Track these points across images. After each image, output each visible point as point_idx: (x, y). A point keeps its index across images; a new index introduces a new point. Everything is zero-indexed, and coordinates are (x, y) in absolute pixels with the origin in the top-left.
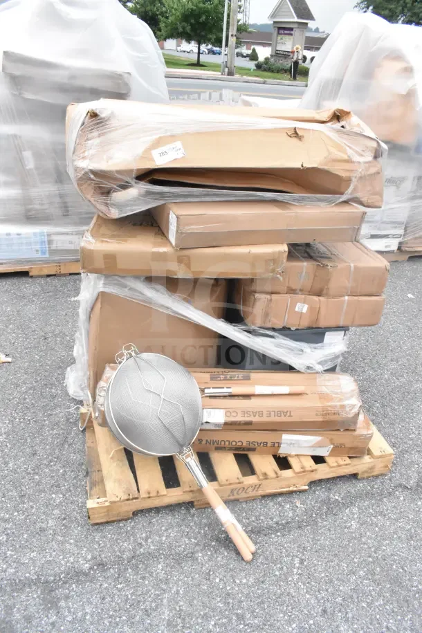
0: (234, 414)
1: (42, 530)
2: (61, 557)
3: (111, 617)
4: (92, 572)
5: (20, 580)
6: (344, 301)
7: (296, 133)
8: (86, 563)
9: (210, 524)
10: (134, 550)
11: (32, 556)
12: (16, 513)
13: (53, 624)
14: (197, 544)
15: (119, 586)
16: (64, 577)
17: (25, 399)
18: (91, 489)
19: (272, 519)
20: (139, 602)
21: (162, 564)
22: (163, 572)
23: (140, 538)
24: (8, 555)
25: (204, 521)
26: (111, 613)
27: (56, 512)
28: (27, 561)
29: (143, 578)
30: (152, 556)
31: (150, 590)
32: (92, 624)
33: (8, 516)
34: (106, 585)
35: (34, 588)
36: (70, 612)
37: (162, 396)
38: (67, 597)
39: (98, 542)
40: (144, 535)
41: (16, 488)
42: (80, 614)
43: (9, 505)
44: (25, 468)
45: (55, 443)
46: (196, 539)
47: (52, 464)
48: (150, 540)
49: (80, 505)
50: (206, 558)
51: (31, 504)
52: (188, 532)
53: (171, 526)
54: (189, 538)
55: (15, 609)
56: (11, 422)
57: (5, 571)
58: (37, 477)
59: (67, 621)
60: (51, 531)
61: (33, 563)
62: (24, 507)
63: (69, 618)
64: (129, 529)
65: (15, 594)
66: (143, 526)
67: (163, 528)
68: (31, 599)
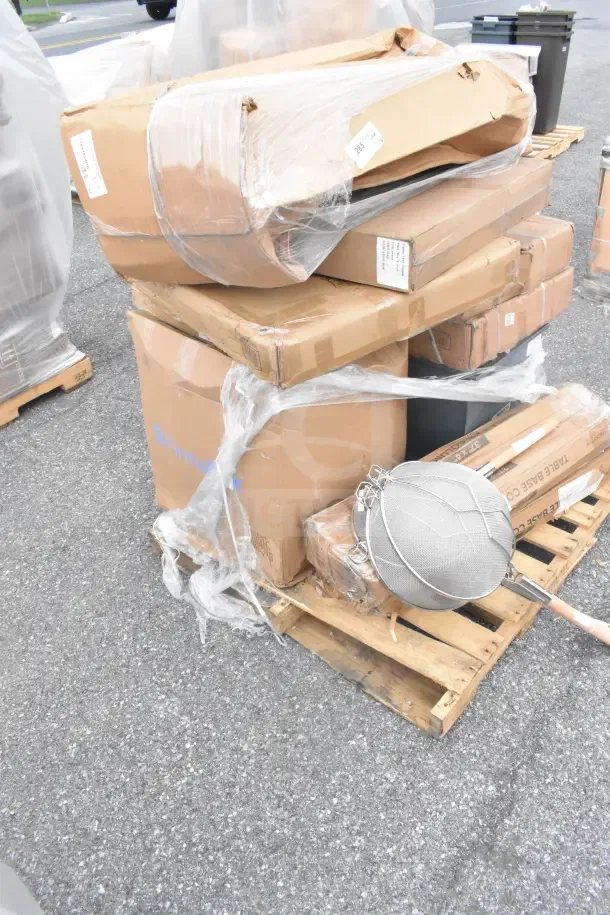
0: (516, 493)
1: (392, 792)
2: (453, 804)
3: (581, 817)
4: (504, 791)
5: (443, 869)
6: (542, 291)
7: (469, 70)
8: (487, 786)
9: (551, 643)
10: (515, 731)
11: (421, 832)
12: (335, 801)
13: (539, 879)
14: (563, 675)
15: (548, 781)
16: (483, 822)
17: (147, 651)
18: (388, 700)
19: (596, 596)
20: (586, 779)
21: (558, 722)
22: (569, 729)
23: (505, 712)
24: (392, 855)
25: (542, 644)
26: (577, 814)
27: (379, 759)
28: (423, 842)
29: (561, 751)
30: (540, 722)
31: (581, 758)
32: (574, 841)
33: (329, 812)
34: (536, 791)
35: (470, 863)
36: (538, 851)
37: (481, 510)
38: (517, 839)
39: (469, 753)
40: (504, 707)
41: (293, 770)
42: (551, 843)
43: (313, 798)
44: (270, 737)
45: (266, 678)
46: (557, 670)
47: (297, 707)
48: (517, 708)
49: (395, 728)
50: (589, 682)
51: (338, 774)
52: (541, 669)
53: (518, 677)
54: (549, 674)
55: (482, 904)
56: (169, 693)
57: (413, 875)
58: (301, 737)
59: (549, 862)
60: (405, 785)
61: (432, 837)
62: (334, 785)
63: (547, 858)
64: (481, 712)
65: (458, 889)
66: (491, 698)
67: (514, 684)
68: (480, 877)
